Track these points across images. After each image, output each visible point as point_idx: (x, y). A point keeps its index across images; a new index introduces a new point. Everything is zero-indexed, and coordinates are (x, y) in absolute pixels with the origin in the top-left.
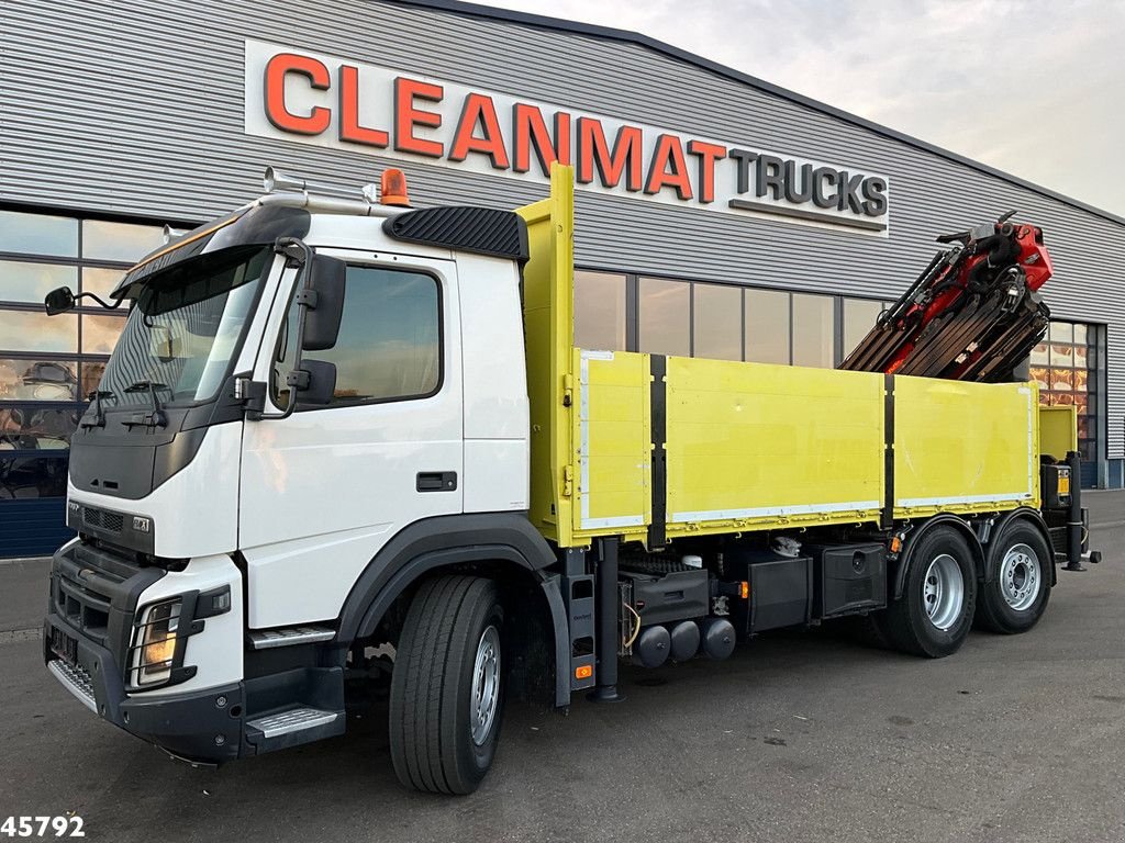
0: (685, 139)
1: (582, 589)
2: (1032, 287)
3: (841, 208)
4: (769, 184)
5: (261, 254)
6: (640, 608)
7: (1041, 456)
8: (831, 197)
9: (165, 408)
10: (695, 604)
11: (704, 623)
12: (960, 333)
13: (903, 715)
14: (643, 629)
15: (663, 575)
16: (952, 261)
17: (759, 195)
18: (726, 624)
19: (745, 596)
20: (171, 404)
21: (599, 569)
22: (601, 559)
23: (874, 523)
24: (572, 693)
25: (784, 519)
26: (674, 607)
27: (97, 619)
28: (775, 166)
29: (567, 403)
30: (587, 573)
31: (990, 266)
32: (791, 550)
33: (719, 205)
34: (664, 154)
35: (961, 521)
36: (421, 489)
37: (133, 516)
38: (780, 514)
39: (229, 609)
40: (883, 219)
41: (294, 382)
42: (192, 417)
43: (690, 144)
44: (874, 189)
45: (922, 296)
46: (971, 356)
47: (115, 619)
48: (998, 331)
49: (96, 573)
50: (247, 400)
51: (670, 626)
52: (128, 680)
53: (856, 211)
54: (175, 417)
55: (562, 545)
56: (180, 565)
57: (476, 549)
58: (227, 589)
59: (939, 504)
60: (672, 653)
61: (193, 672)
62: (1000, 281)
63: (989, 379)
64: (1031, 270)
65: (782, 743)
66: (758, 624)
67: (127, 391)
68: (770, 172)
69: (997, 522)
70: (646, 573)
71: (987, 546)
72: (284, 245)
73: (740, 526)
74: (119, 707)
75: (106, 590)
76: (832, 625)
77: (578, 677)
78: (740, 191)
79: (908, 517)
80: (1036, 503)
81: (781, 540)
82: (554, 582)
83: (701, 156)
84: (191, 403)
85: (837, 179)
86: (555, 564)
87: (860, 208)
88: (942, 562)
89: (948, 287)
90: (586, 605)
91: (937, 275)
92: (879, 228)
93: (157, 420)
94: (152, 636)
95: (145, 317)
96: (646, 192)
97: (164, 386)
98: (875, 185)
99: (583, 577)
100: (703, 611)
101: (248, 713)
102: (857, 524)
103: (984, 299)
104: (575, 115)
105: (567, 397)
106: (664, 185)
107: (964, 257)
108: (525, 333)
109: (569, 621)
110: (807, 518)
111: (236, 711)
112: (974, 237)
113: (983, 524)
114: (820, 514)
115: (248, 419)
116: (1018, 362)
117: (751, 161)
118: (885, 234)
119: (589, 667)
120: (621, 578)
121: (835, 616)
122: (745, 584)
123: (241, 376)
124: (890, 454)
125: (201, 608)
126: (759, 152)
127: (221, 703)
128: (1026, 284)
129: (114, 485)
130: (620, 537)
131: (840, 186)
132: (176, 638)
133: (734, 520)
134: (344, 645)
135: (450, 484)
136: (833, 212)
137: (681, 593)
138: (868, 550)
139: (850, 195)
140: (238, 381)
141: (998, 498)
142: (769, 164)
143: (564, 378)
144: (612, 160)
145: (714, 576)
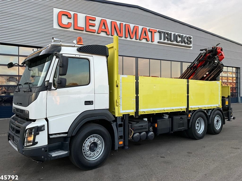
0: (148, 28)
1: (120, 125)
2: (220, 60)
3: (182, 43)
4: (166, 38)
5: (51, 55)
6: (133, 129)
7: (222, 97)
8: (180, 41)
9: (31, 88)
10: (145, 128)
11: (147, 132)
12: (204, 70)
13: (190, 152)
14: (134, 134)
15: (139, 122)
16: (203, 55)
17: (164, 40)
18: (152, 133)
19: (156, 127)
20: (33, 87)
21: (124, 121)
22: (125, 119)
23: (185, 111)
24: (119, 147)
25: (165, 111)
26: (141, 129)
27: (18, 132)
28: (168, 34)
29: (117, 86)
30: (122, 122)
31: (211, 56)
32: (167, 117)
33: (155, 42)
34: (143, 31)
35: (204, 111)
36: (85, 104)
37: (25, 110)
38: (164, 109)
39: (44, 130)
40: (191, 45)
41: (58, 82)
42: (37, 90)
43: (149, 29)
44: (189, 39)
45: (197, 62)
46: (207, 75)
47: (21, 132)
48: (213, 70)
49: (18, 122)
50: (48, 86)
51: (140, 133)
52: (24, 145)
53: (185, 44)
54: (33, 90)
55: (116, 116)
56: (34, 121)
57: (97, 117)
58: (44, 126)
59: (199, 107)
60: (140, 139)
61: (37, 143)
62: (213, 59)
63: (211, 80)
64: (219, 57)
65: (164, 157)
66: (159, 132)
67: (24, 84)
68: (167, 35)
69: (212, 111)
70: (135, 122)
71: (210, 116)
72: (56, 54)
73: (155, 112)
74: (22, 150)
75: (20, 126)
76: (175, 133)
77: (119, 144)
78: (160, 40)
79: (192, 110)
80: (221, 107)
81: (164, 115)
82: (114, 124)
83: (151, 32)
84: (37, 87)
85: (181, 37)
86: (115, 120)
87: (186, 43)
88: (200, 119)
89: (202, 60)
90: (121, 129)
91: (200, 58)
92: (190, 47)
93: (29, 90)
94: (29, 136)
95: (29, 68)
96: (140, 40)
97: (31, 83)
98: (189, 38)
99: (121, 123)
100: (147, 130)
101: (49, 151)
102: (181, 111)
103: (210, 63)
104: (124, 23)
105: (117, 85)
106: (143, 38)
107: (206, 54)
108: (108, 71)
109: (118, 132)
110: (170, 110)
111: (46, 151)
112: (208, 50)
113: (209, 111)
114: (172, 109)
115: (48, 90)
116: (217, 76)
117: (162, 33)
118: (191, 48)
119: (122, 142)
120: (129, 123)
121: (176, 131)
122: (156, 124)
123: (47, 81)
124: (188, 97)
125: (39, 129)
126: (164, 31)
127: (43, 149)
128: (219, 60)
129: (21, 104)
130: (129, 114)
131: (182, 38)
132: (34, 136)
133: (154, 111)
134: (69, 137)
135: (92, 103)
136: (180, 44)
137: (142, 126)
138: (183, 117)
139: (184, 40)
140: (46, 82)
141: (212, 106)
142: (166, 34)
143: (116, 81)
144: (132, 33)
145: (150, 122)
